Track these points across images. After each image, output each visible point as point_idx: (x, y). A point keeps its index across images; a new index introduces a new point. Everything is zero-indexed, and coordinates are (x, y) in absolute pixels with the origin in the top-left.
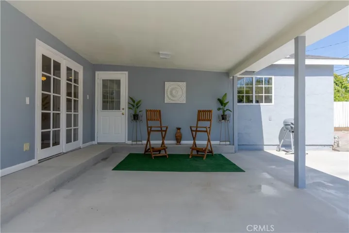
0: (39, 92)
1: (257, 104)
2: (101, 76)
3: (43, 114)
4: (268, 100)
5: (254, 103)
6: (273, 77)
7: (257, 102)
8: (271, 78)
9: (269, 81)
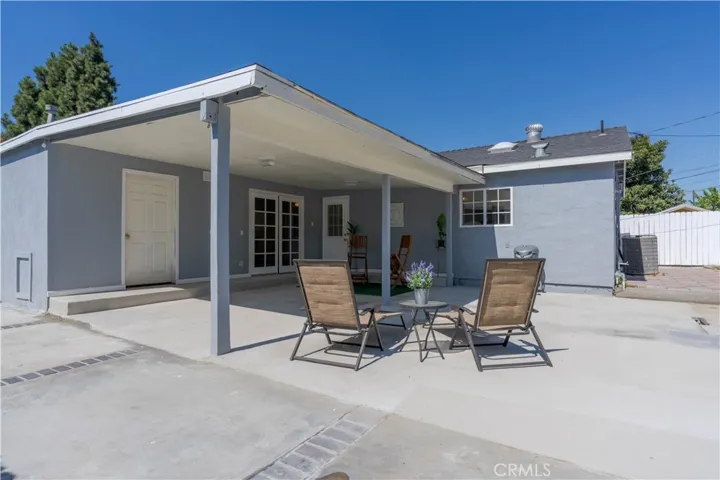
0: (252, 225)
1: (490, 226)
2: (327, 201)
3: (256, 242)
4: (505, 219)
5: (485, 225)
6: (511, 188)
7: (489, 222)
8: (509, 190)
9: (505, 194)
